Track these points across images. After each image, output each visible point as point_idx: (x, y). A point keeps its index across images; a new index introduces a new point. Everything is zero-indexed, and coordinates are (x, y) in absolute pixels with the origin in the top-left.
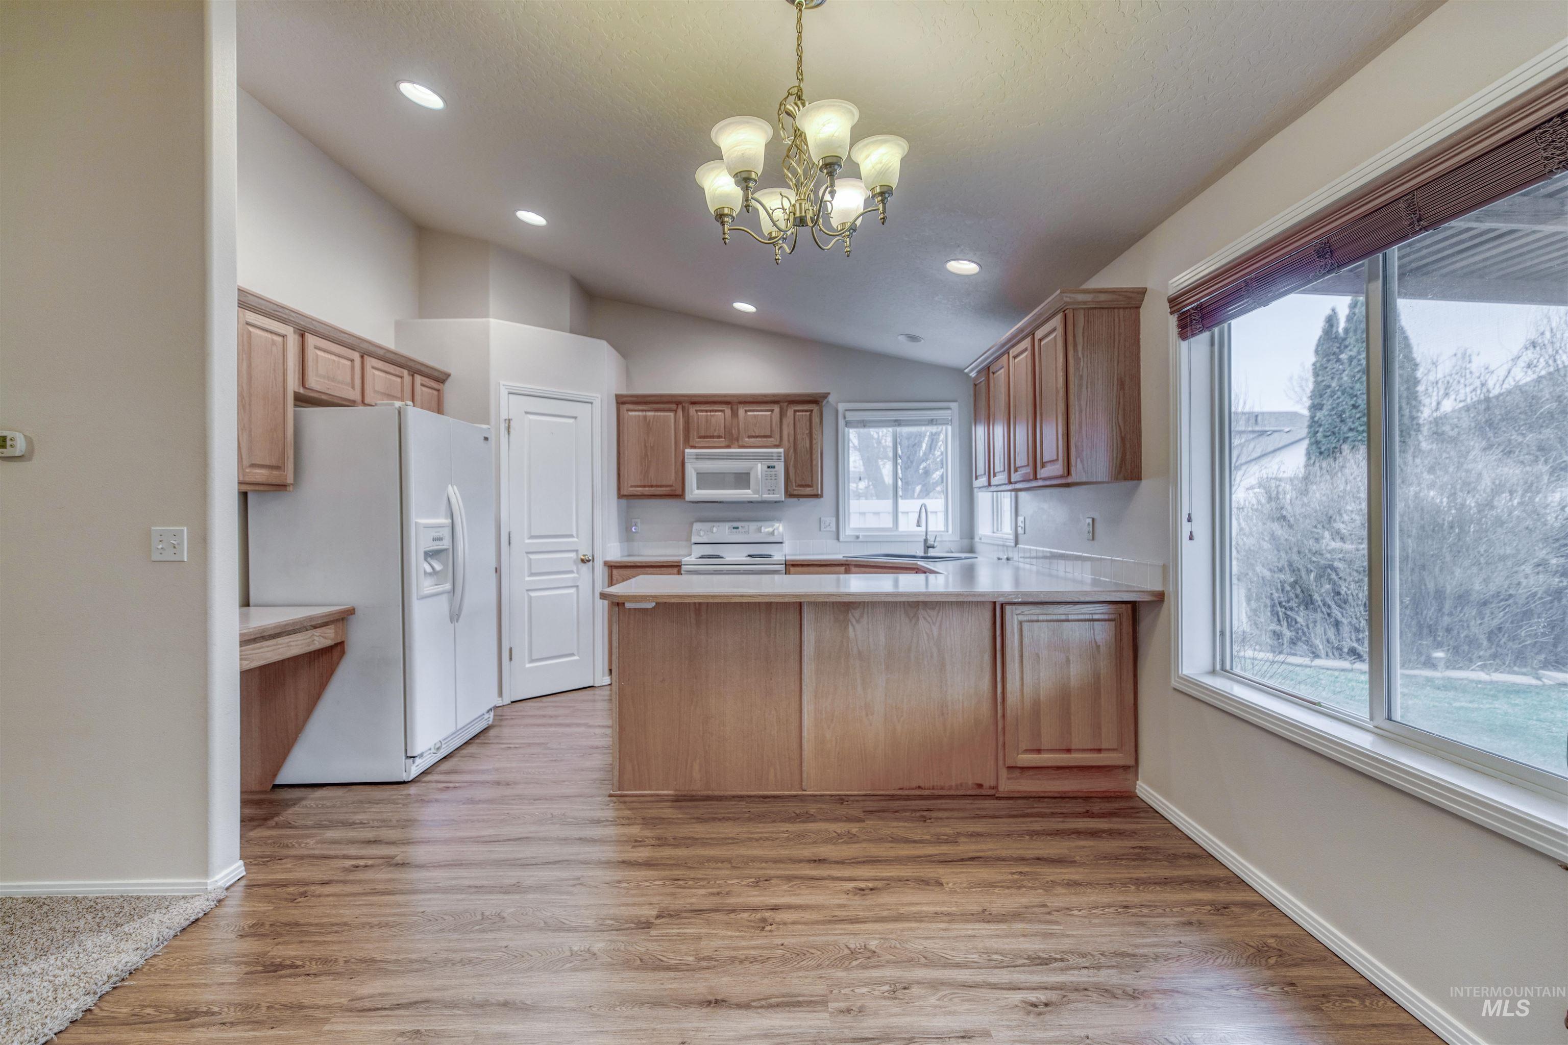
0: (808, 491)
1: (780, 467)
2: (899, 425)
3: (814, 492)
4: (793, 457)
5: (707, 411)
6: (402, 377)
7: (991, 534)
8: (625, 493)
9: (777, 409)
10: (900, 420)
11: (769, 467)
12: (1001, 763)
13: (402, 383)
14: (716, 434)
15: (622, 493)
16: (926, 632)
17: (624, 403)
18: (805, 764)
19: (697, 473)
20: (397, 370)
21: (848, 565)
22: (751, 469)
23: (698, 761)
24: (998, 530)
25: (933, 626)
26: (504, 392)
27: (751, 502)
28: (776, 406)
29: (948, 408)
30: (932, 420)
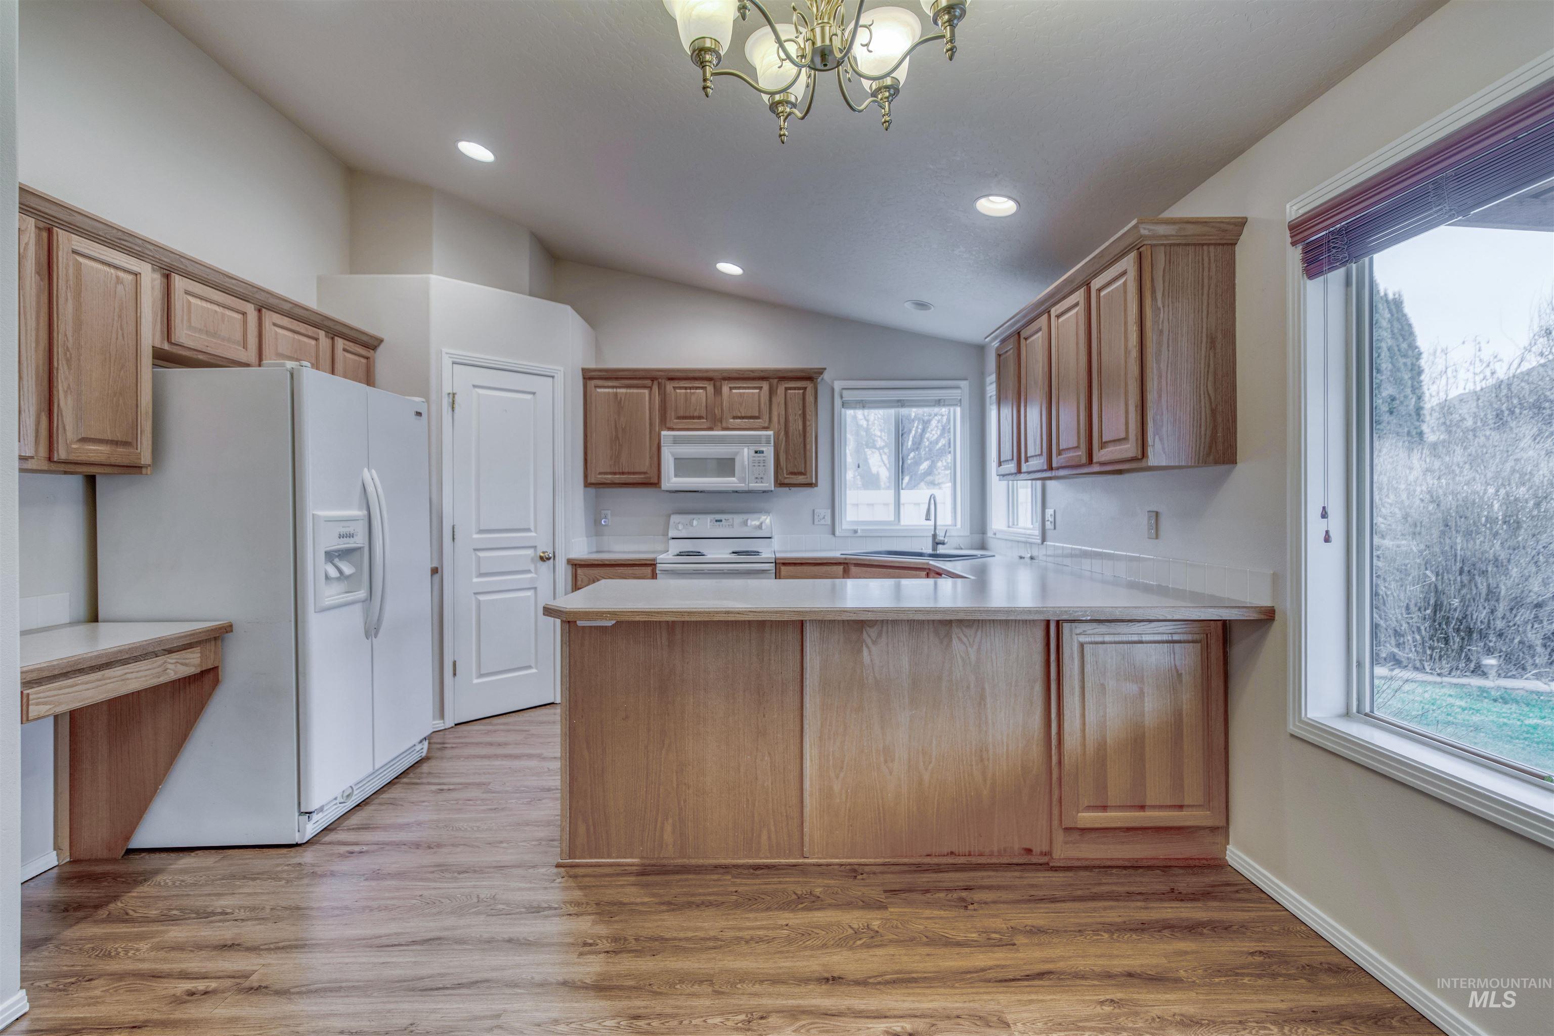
0: (801, 479)
1: (769, 451)
2: (903, 406)
3: (808, 481)
4: (784, 441)
5: (686, 388)
6: (317, 339)
7: (1005, 529)
8: (593, 481)
9: (765, 386)
10: (904, 400)
11: (756, 452)
12: (1056, 823)
13: (317, 346)
14: (696, 414)
15: (589, 481)
16: (961, 656)
17: (591, 378)
18: (807, 825)
19: (675, 459)
20: (311, 330)
21: (847, 563)
22: (737, 453)
23: (670, 821)
24: (1014, 524)
25: (969, 649)
26: (447, 362)
27: (736, 492)
28: (765, 382)
29: (958, 388)
30: (939, 400)
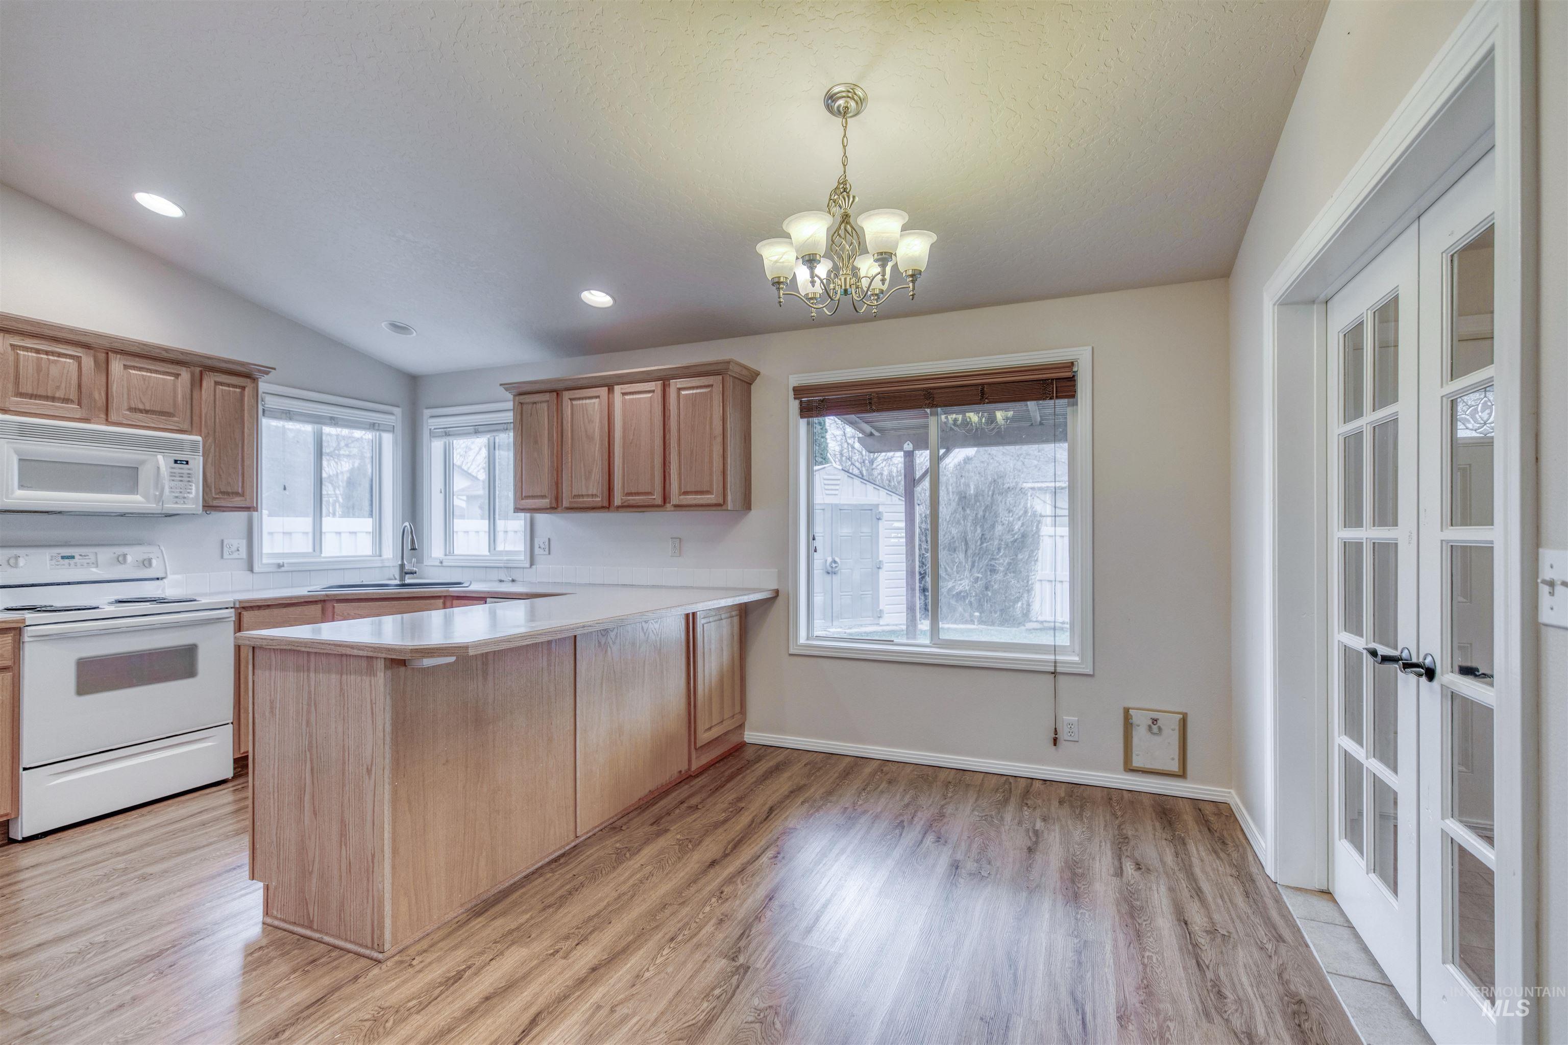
0: (237, 501)
1: (197, 463)
3: (245, 504)
4: (212, 451)
5: (37, 351)
7: (443, 557)
9: (185, 375)
12: (692, 748)
14: (57, 394)
18: (578, 809)
19: (21, 460)
25: (657, 638)
28: (184, 369)
29: (392, 414)
30: (374, 424)
